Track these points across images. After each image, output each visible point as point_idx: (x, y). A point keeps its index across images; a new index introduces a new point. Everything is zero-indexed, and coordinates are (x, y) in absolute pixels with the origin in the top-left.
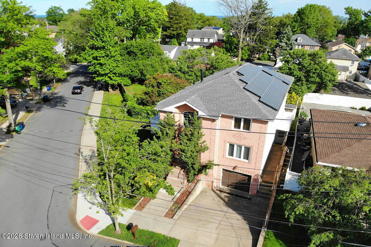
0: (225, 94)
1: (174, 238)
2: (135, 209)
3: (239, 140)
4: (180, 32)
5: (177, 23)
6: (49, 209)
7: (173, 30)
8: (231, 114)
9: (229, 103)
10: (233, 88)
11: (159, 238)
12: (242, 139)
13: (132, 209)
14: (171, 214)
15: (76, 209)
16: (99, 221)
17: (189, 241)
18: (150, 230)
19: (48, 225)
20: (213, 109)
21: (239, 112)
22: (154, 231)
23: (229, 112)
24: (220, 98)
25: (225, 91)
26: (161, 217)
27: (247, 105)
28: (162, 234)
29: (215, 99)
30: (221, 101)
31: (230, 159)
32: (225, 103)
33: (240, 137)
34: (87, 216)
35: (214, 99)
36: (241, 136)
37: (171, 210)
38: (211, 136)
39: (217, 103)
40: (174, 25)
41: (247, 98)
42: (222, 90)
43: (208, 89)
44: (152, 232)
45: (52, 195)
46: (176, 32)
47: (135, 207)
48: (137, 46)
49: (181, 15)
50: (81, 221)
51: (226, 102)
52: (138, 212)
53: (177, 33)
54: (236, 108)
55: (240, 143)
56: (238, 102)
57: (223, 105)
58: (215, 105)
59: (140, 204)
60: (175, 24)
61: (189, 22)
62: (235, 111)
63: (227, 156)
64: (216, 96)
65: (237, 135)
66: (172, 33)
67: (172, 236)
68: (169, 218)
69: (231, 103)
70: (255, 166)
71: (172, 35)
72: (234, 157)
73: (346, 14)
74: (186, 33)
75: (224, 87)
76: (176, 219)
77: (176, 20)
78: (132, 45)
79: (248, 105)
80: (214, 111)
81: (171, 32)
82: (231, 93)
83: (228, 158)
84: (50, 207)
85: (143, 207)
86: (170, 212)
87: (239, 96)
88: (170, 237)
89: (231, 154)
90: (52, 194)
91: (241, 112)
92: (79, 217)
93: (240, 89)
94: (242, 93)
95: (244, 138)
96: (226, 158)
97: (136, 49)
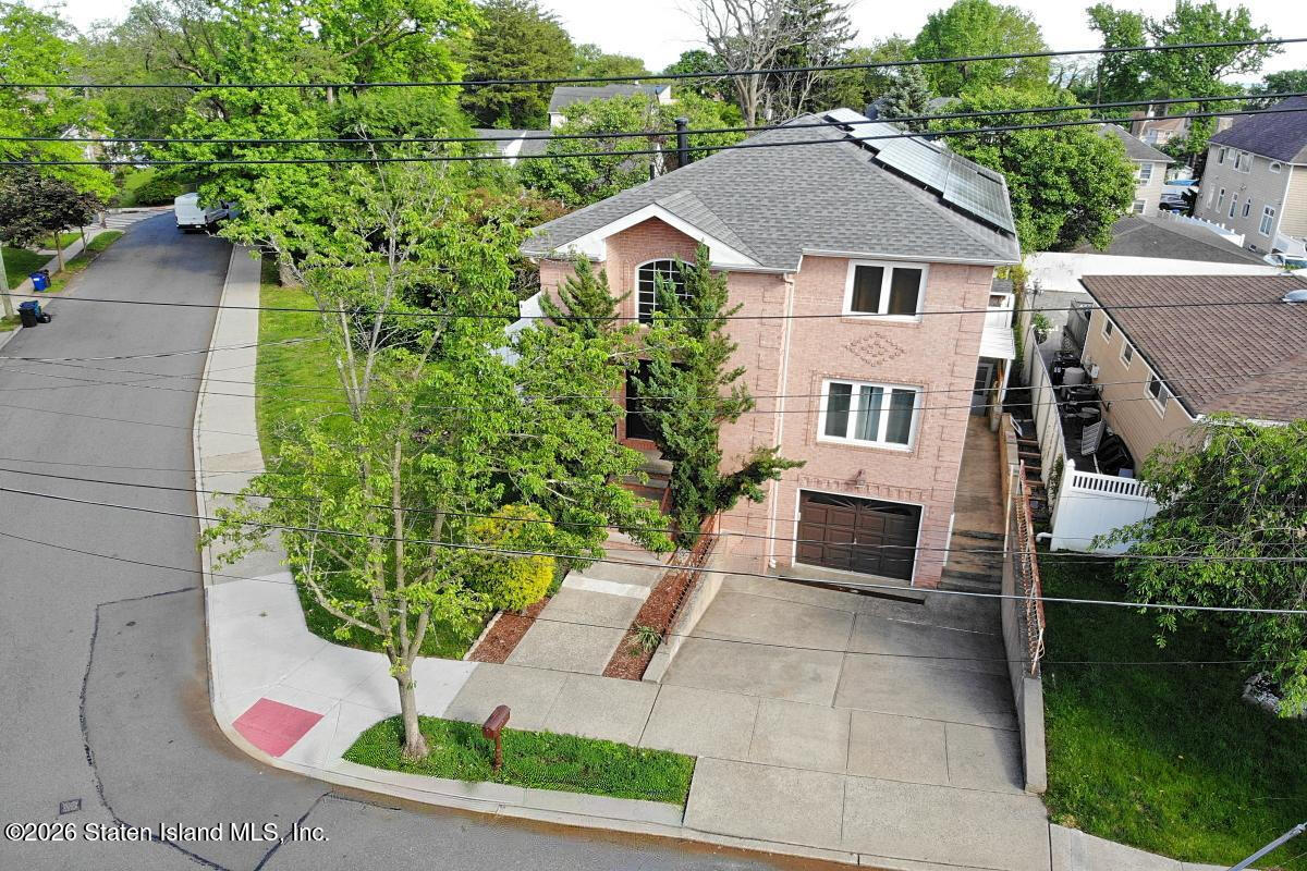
0: (804, 184)
1: (667, 754)
2: (473, 658)
3: (873, 360)
4: (521, 95)
5: (513, 64)
6: (84, 689)
7: (499, 90)
8: (843, 248)
9: (825, 213)
10: (830, 163)
11: (604, 757)
12: (886, 356)
13: (461, 659)
14: (632, 662)
15: (209, 679)
16: (319, 717)
17: (733, 757)
18: (558, 728)
19: (87, 749)
20: (764, 236)
21: (874, 241)
22: (573, 734)
23: (836, 242)
24: (786, 198)
25: (799, 173)
26: (594, 679)
27: (901, 215)
28: (615, 742)
29: (765, 202)
30: (792, 207)
31: (835, 446)
32: (812, 212)
33: (875, 350)
34: (263, 701)
35: (762, 203)
36: (882, 343)
37: (625, 650)
38: (762, 352)
39: (778, 216)
40: (500, 70)
41: (895, 192)
42: (787, 173)
43: (732, 171)
44: (568, 736)
45: (95, 635)
46: (508, 95)
47: (473, 650)
48: (381, 113)
49: (524, 34)
50: (237, 724)
51: (814, 210)
52: (490, 667)
53: (513, 98)
54: (860, 228)
55: (874, 375)
56: (861, 207)
57: (802, 221)
58: (772, 223)
59: (493, 639)
60: (506, 66)
61: (554, 60)
62: (857, 239)
63: (822, 437)
64: (769, 194)
65: (864, 344)
66: (495, 100)
67: (660, 745)
68: (626, 678)
69: (836, 213)
70: (937, 464)
71: (495, 107)
72: (851, 438)
73: (1093, 28)
74: (547, 100)
75: (793, 161)
76: (658, 681)
77: (506, 52)
78: (361, 109)
79: (905, 214)
80: (773, 243)
81: (491, 95)
82: (826, 178)
83: (824, 445)
84: (90, 682)
85: (507, 650)
86: (625, 659)
87: (859, 188)
88: (651, 751)
89: (837, 427)
90: (93, 631)
91: (884, 241)
92: (229, 707)
93: (860, 164)
94: (870, 177)
95: (892, 350)
96: (816, 444)
97: (378, 124)
